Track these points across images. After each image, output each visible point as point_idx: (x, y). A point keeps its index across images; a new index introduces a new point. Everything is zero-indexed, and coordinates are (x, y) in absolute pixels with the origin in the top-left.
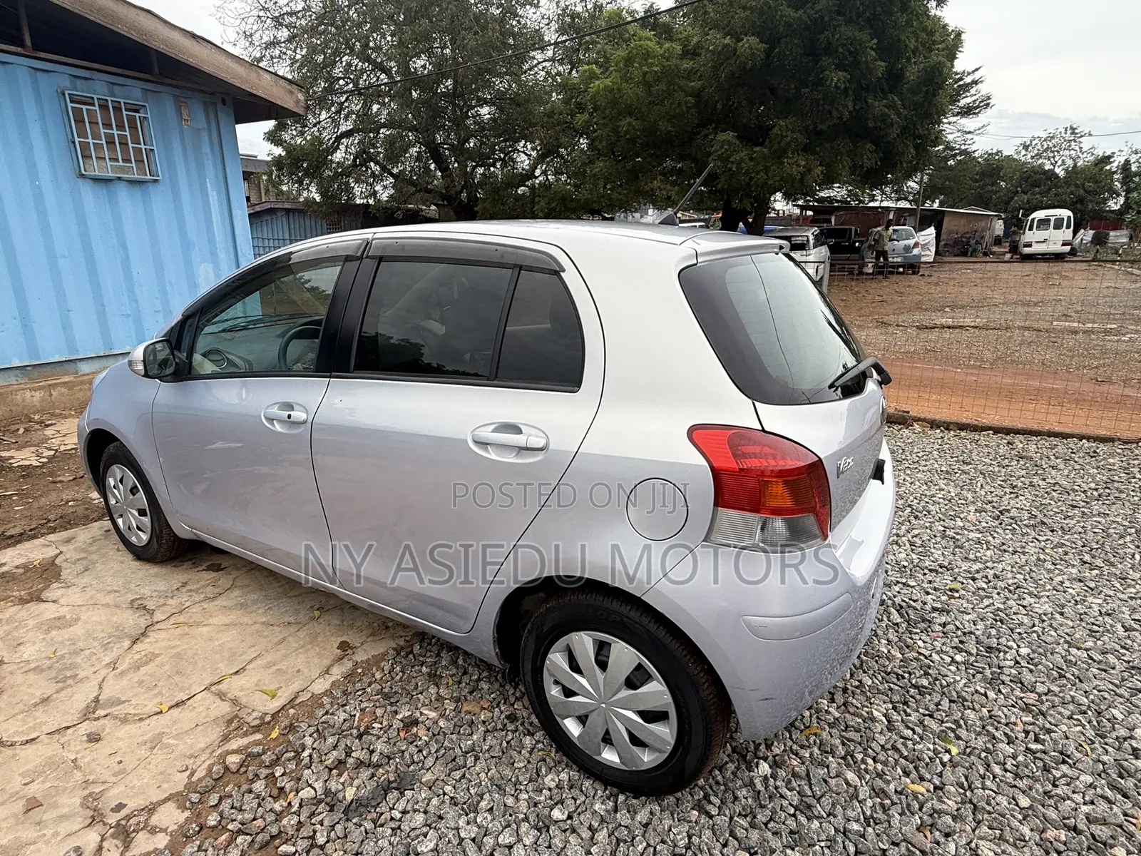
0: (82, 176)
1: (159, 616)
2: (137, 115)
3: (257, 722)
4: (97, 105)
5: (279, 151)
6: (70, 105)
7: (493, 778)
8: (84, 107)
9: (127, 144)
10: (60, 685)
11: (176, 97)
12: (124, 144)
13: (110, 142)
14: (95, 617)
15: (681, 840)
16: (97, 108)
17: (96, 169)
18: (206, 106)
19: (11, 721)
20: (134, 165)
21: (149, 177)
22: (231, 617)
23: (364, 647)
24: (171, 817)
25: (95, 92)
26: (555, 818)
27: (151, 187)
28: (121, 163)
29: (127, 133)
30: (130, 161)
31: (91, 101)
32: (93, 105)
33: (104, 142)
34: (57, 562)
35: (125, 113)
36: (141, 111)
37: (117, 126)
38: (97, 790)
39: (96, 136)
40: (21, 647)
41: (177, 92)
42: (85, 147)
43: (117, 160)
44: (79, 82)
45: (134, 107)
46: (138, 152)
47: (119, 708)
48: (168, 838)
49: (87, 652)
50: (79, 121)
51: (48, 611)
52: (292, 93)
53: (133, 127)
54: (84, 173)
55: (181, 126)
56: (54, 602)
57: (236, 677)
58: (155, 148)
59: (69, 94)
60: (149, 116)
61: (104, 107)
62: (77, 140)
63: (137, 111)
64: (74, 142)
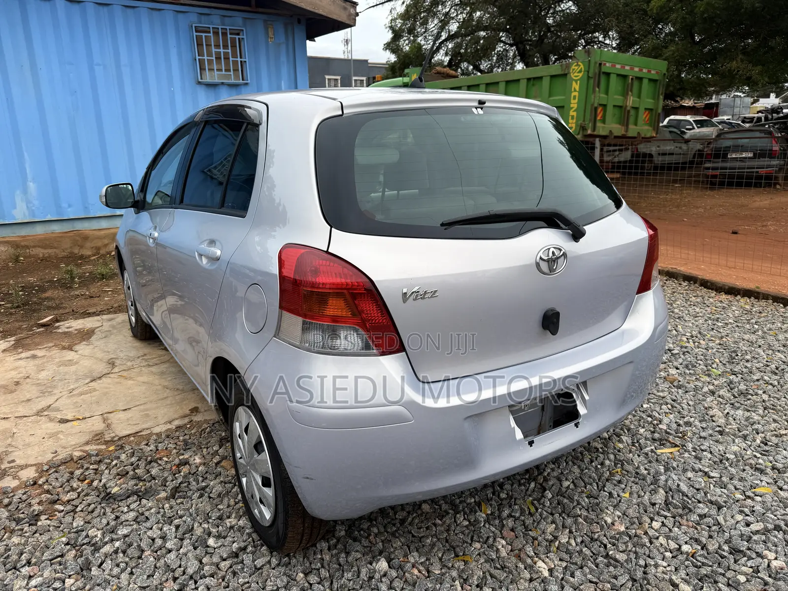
0: (199, 83)
1: (116, 370)
2: (237, 37)
3: (109, 439)
4: (212, 32)
5: (393, 58)
6: (195, 34)
7: (198, 509)
8: (204, 35)
9: (229, 58)
10: (41, 394)
11: (265, 21)
12: (227, 58)
13: (218, 58)
14: (86, 363)
15: (270, 585)
16: (211, 35)
17: (208, 78)
18: (286, 26)
19: (6, 406)
20: (232, 73)
21: (241, 81)
22: (151, 378)
23: (205, 413)
24: (29, 474)
25: (212, 23)
26: (208, 543)
27: (243, 89)
28: (224, 72)
29: (230, 51)
30: (229, 71)
31: (208, 30)
32: (209, 32)
33: (214, 58)
34: (95, 331)
35: (229, 36)
36: (241, 34)
37: (223, 46)
38: (10, 450)
39: (209, 54)
40: (42, 372)
41: (265, 17)
42: (201, 62)
43: (221, 70)
44: (203, 17)
45: (237, 32)
46: (235, 63)
47: (55, 413)
48: (19, 483)
49: (67, 381)
50: (200, 45)
51: (70, 355)
52: (345, 9)
53: (233, 46)
54: (200, 80)
55: (267, 42)
56: (76, 351)
57: (123, 412)
58: (247, 60)
59: (195, 27)
60: (245, 37)
61: (216, 33)
62: (197, 58)
63: (238, 34)
64: (196, 60)
